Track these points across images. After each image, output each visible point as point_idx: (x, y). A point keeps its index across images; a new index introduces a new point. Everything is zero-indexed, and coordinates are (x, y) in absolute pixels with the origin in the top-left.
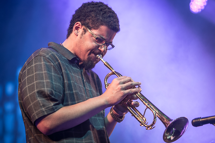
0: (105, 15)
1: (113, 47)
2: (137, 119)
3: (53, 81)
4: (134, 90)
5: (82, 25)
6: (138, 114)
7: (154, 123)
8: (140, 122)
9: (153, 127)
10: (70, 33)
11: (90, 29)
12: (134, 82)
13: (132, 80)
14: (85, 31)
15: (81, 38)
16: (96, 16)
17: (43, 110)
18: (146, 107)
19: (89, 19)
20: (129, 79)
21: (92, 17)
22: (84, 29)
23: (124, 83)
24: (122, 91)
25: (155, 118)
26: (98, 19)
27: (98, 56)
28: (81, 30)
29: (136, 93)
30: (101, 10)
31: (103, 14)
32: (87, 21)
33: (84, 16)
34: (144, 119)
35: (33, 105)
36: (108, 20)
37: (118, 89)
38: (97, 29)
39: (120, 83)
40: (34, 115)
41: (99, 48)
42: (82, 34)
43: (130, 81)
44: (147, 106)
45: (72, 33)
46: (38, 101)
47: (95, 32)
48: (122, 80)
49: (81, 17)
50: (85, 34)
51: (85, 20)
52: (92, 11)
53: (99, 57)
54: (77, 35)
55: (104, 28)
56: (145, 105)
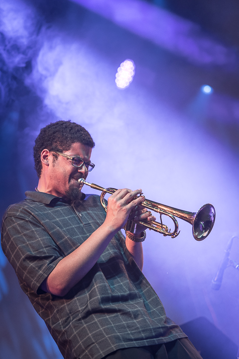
0: (73, 131)
1: (93, 166)
2: (156, 231)
3: (38, 236)
4: (136, 201)
5: (50, 151)
6: (155, 224)
7: (177, 227)
8: (163, 233)
9: (178, 232)
10: (41, 170)
11: (61, 152)
12: (133, 193)
13: (129, 191)
14: (56, 157)
15: (54, 166)
16: (63, 135)
17: (41, 274)
18: (159, 214)
19: (56, 142)
20: (126, 190)
21: (59, 138)
22: (53, 155)
23: (122, 198)
24: (124, 208)
25: (175, 221)
26: (67, 138)
27: (80, 181)
28: (50, 158)
29: (140, 203)
30: (66, 127)
31: (70, 130)
32: (54, 145)
33: (49, 141)
34: (165, 227)
35: (27, 273)
36: (78, 134)
37: (118, 207)
38: (69, 149)
39: (117, 200)
40: (33, 284)
41: (79, 171)
42: (54, 161)
43: (128, 192)
44: (160, 212)
45: (42, 168)
46: (32, 266)
47: (68, 153)
48: (119, 196)
49: (45, 143)
50: (57, 159)
51: (51, 144)
52: (56, 132)
53: (82, 182)
54: (48, 165)
55: (76, 145)
56: (157, 212)
